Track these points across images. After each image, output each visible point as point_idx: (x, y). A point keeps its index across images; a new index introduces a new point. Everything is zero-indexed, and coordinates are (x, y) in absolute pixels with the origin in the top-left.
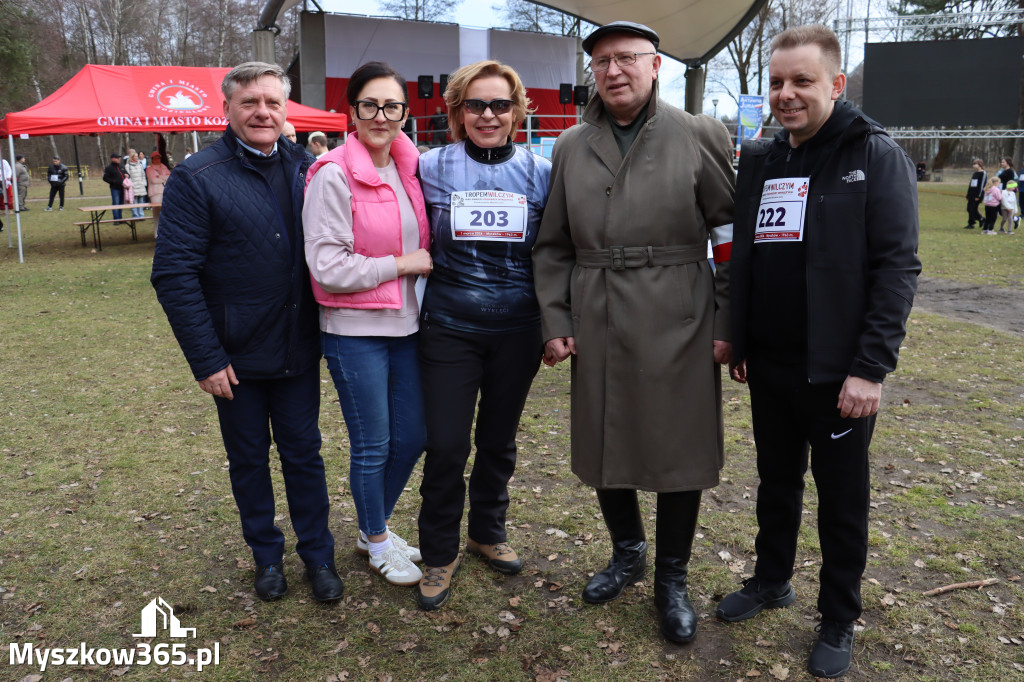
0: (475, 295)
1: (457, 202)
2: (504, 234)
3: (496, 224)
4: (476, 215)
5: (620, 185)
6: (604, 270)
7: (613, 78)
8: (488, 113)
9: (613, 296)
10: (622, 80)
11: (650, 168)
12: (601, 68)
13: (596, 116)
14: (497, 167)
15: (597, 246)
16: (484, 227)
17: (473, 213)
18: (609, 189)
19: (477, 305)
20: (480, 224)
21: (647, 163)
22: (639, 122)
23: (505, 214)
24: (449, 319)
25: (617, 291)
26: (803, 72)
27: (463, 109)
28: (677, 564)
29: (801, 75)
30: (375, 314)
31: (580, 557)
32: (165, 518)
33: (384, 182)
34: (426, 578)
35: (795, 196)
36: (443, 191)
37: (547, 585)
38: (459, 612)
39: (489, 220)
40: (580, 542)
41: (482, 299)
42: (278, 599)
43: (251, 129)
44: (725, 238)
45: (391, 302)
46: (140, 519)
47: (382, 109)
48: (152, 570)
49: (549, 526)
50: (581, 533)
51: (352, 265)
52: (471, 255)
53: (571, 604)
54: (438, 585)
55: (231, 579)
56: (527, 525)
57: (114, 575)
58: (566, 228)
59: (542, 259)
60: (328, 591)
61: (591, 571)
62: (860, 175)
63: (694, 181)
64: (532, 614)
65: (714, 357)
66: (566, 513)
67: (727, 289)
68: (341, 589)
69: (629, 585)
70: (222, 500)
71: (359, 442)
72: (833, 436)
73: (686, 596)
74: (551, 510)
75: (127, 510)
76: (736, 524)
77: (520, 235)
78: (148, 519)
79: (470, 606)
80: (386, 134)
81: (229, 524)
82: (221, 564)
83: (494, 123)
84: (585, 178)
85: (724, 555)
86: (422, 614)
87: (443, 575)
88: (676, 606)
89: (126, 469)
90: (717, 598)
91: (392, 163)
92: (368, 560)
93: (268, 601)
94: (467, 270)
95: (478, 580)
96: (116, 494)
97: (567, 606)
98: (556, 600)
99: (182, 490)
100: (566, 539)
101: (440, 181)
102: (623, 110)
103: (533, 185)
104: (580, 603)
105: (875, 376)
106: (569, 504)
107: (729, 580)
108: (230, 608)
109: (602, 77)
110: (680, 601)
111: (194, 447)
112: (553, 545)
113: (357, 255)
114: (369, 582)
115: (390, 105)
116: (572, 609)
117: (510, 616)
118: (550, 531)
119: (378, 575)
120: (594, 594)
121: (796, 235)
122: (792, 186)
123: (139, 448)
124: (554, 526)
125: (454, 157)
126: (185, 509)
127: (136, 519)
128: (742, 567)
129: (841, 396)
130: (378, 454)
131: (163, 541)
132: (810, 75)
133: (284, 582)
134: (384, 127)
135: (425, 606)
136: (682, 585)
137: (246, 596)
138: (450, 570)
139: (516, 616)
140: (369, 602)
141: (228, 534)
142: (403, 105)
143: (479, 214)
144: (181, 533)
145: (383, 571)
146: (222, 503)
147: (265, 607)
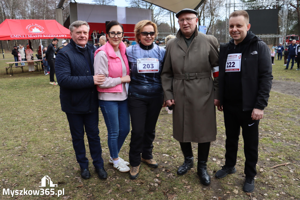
0: (145, 87)
1: (139, 62)
2: (153, 71)
3: (150, 68)
4: (144, 65)
5: (188, 56)
6: (183, 80)
7: (185, 25)
8: (149, 36)
9: (186, 88)
10: (188, 25)
11: (196, 50)
12: (181, 22)
13: (180, 36)
14: (149, 51)
15: (181, 73)
16: (147, 69)
17: (143, 65)
18: (184, 57)
19: (146, 90)
20: (146, 68)
21: (195, 49)
22: (192, 38)
23: (153, 65)
24: (137, 95)
25: (187, 86)
26: (240, 23)
27: (141, 35)
28: (204, 163)
29: (239, 24)
30: (115, 94)
31: (174, 162)
32: (50, 156)
33: (117, 56)
34: (132, 170)
35: (237, 58)
36: (134, 59)
37: (166, 170)
38: (143, 179)
39: (148, 67)
40: (173, 158)
41: (147, 88)
42: (89, 178)
43: (79, 41)
44: (217, 70)
45: (119, 91)
46: (42, 157)
47: (117, 34)
48: (49, 172)
49: (163, 153)
50: (173, 155)
51: (108, 80)
52: (144, 77)
53: (174, 176)
54: (135, 172)
55: (73, 173)
56: (157, 153)
57: (38, 174)
58: (171, 68)
59: (164, 77)
60: (103, 175)
61: (178, 166)
62: (256, 53)
63: (208, 54)
64: (163, 179)
65: (214, 104)
66: (167, 149)
67: (218, 85)
68: (107, 174)
69: (189, 169)
70: (66, 150)
71: (111, 131)
72: (249, 125)
73: (207, 172)
74: (163, 149)
75: (38, 154)
76: (216, 150)
77: (157, 70)
78: (44, 156)
79: (145, 177)
80: (118, 42)
81: (69, 157)
82: (69, 169)
83: (150, 39)
84: (177, 54)
85: (214, 159)
86: (132, 181)
87: (137, 169)
88: (204, 175)
89: (35, 142)
90: (214, 172)
91: (119, 50)
92: (113, 166)
93: (86, 179)
94: (142, 81)
95: (146, 170)
96: (33, 149)
97: (172, 176)
98: (169, 174)
99: (53, 147)
100: (169, 157)
101: (133, 56)
102: (188, 34)
103: (160, 55)
104: (176, 175)
105: (262, 108)
106: (168, 147)
107: (217, 166)
108: (74, 182)
109: (182, 25)
110: (205, 173)
111: (54, 134)
112: (165, 159)
113: (110, 77)
114: (114, 172)
115: (119, 33)
116: (174, 177)
117: (157, 180)
118: (164, 155)
119: (116, 170)
120: (181, 173)
121: (238, 70)
122: (237, 56)
123: (37, 135)
124: (165, 153)
125: (137, 48)
126: (55, 153)
127: (41, 157)
128: (220, 163)
129: (252, 114)
130: (116, 134)
131: (50, 163)
132: (241, 24)
133: (90, 173)
134: (117, 39)
135: (132, 178)
136: (206, 168)
137: (79, 178)
138: (138, 167)
139: (159, 180)
140: (116, 178)
141: (69, 160)
142: (123, 33)
143: (145, 65)
144: (55, 160)
145: (118, 169)
146: (66, 151)
147: (85, 181)
